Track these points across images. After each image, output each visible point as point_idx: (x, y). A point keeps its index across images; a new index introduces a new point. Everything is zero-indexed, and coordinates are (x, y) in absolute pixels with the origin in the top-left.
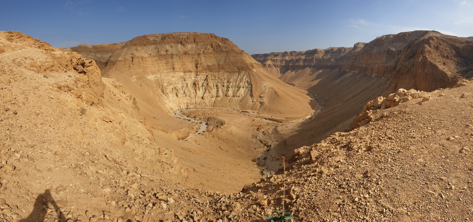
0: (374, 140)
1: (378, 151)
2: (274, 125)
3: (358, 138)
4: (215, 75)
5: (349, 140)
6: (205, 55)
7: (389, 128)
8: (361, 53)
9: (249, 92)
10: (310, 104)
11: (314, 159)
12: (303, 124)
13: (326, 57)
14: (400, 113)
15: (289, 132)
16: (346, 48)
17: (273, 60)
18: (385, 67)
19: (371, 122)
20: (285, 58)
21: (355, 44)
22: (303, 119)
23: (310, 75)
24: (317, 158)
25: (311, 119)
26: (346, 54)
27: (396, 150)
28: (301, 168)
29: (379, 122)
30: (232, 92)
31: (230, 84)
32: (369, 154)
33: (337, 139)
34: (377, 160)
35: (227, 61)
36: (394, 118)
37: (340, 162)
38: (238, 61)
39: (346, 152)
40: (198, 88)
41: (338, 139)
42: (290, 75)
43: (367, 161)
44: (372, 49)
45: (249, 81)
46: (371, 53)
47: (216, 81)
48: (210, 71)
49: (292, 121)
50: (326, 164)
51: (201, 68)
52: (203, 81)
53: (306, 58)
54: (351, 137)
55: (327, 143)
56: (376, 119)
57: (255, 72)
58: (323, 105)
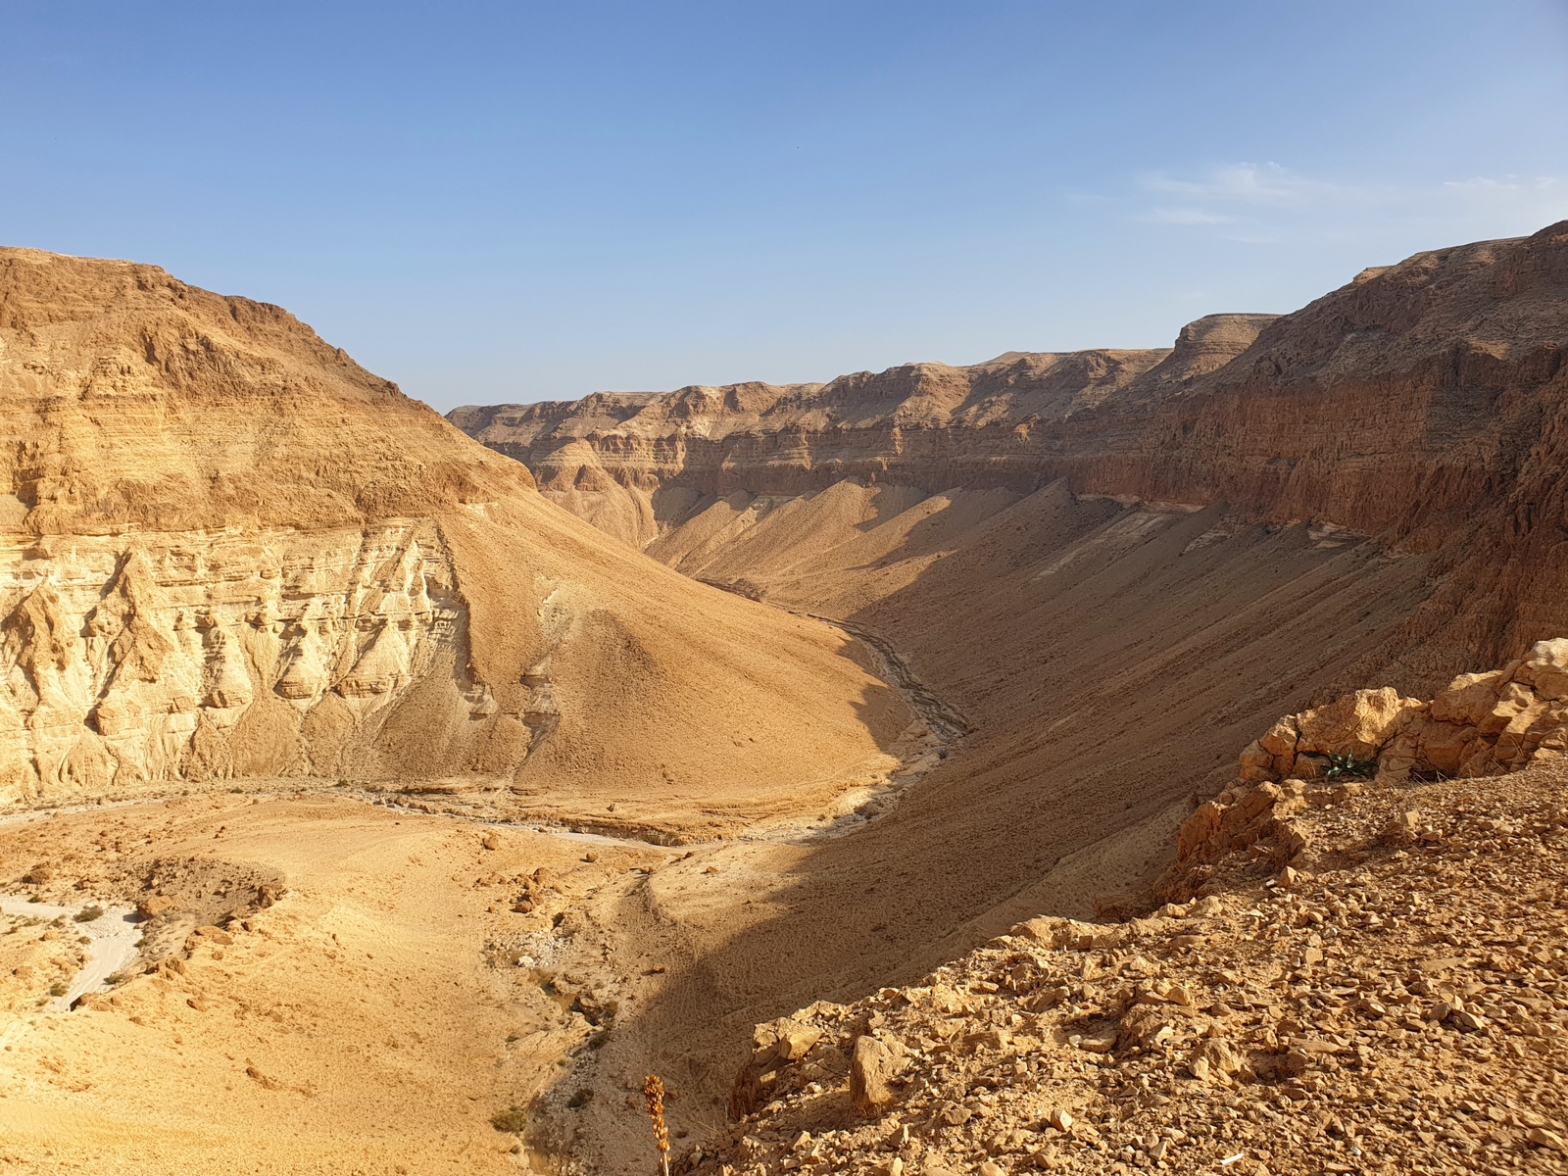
0: (1314, 1004)
1: (1348, 1101)
2: (631, 862)
3: (1191, 974)
4: (186, 547)
5: (1123, 984)
6: (100, 415)
7: (1445, 939)
8: (1237, 386)
9: (450, 656)
10: (864, 713)
11: (878, 1093)
12: (822, 849)
13: (978, 417)
14: (1542, 832)
15: (726, 902)
16: (1118, 352)
17: (608, 444)
18: (1420, 477)
19: (1291, 872)
20: (683, 429)
21: (1184, 331)
22: (819, 812)
23: (865, 526)
24: (898, 1086)
25: (868, 818)
26: (1120, 391)
27: (1508, 1122)
28: (791, 1152)
29: (1362, 878)
30: (325, 659)
31: (304, 608)
32: (1275, 1104)
33: (1043, 964)
34: (1341, 1167)
35: (281, 451)
36: (1487, 861)
37: (1059, 1127)
38: (354, 449)
39: (1100, 1065)
40: (54, 649)
41: (1051, 969)
42: (726, 531)
43: (1256, 1157)
44: (1319, 352)
45: (445, 580)
46: (1313, 379)
47: (200, 590)
48: (145, 526)
49: (746, 831)
50: (958, 1131)
51: (71, 500)
52: (92, 598)
53: (837, 421)
54: (1140, 962)
55: (969, 984)
56: (1338, 852)
57: (480, 522)
58: (951, 722)
